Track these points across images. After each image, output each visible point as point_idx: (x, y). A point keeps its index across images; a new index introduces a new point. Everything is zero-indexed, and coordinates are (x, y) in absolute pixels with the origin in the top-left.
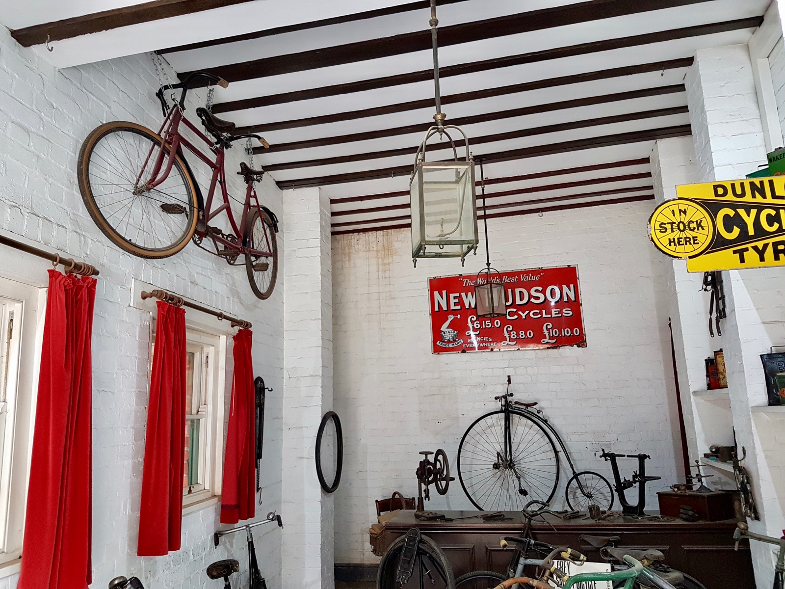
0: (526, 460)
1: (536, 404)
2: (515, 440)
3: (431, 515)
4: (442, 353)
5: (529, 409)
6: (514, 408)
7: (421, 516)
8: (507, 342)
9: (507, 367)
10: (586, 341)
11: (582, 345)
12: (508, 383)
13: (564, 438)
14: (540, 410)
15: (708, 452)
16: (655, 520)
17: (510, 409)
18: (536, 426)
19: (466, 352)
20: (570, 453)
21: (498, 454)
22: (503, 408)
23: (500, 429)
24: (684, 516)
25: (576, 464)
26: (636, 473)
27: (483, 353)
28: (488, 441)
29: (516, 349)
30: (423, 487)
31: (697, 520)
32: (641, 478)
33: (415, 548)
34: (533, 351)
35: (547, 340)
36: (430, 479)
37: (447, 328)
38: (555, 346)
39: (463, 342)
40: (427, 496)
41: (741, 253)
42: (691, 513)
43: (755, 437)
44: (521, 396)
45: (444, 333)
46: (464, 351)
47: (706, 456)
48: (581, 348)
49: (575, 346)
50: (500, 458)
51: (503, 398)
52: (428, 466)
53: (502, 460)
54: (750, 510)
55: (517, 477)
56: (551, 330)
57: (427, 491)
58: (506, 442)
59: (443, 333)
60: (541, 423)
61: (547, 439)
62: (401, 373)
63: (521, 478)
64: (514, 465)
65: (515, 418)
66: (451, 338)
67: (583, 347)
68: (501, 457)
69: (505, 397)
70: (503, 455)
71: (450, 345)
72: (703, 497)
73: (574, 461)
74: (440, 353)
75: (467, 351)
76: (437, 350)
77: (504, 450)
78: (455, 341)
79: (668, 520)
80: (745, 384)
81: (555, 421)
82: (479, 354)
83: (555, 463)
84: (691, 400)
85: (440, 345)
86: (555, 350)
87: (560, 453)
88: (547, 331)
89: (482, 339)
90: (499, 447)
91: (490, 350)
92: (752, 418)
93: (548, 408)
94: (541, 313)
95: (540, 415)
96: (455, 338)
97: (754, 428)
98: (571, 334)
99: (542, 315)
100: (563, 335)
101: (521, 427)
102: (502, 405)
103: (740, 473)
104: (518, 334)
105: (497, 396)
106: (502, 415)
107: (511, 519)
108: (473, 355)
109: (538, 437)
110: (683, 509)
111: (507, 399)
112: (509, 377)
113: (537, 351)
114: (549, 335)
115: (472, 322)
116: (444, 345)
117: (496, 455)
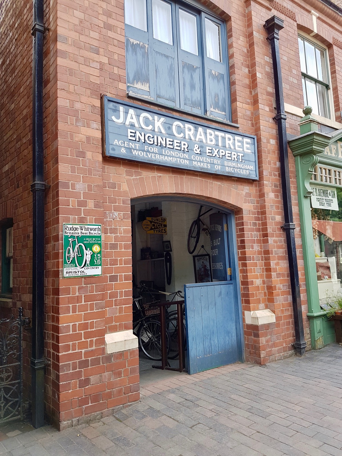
41: (154, 231)
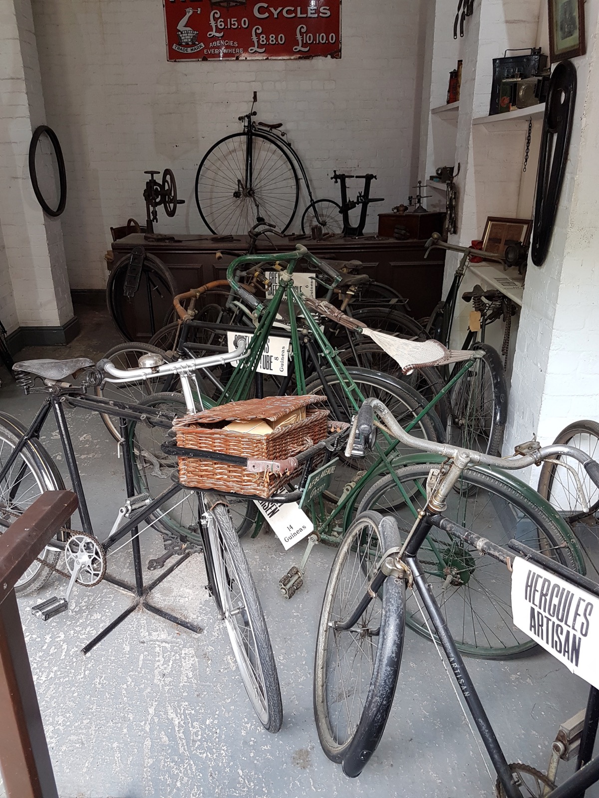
0: (267, 188)
1: (280, 125)
2: (257, 167)
3: (160, 237)
4: (179, 60)
5: (274, 131)
6: (257, 129)
7: (149, 238)
8: (255, 49)
9: (254, 81)
10: (340, 51)
11: (336, 56)
12: (253, 100)
13: (306, 164)
14: (285, 132)
15: (435, 174)
16: (371, 240)
17: (253, 131)
18: (280, 151)
19: (207, 60)
20: (311, 181)
21: (239, 181)
22: (246, 130)
23: (241, 155)
24: (397, 235)
25: (315, 192)
26: (360, 194)
27: (227, 62)
28: (230, 168)
29: (265, 58)
30: (151, 209)
31: (407, 239)
32: (365, 199)
33: (141, 265)
34: (283, 61)
35: (299, 48)
36: (158, 200)
37: (185, 26)
38: (306, 56)
39: (204, 46)
40: (155, 218)
42: (403, 232)
43: (470, 151)
44: (265, 116)
45: (182, 33)
46: (205, 59)
47: (432, 178)
48: (335, 59)
49: (329, 56)
50: (240, 186)
51: (246, 118)
52: (155, 187)
53: (243, 188)
54: (452, 225)
55: (256, 205)
56: (305, 35)
57: (155, 213)
58: (247, 170)
59: (180, 33)
60: (285, 148)
61: (290, 165)
62: (131, 85)
63: (260, 206)
64: (254, 193)
65: (259, 142)
66: (190, 40)
67: (337, 58)
68: (242, 185)
69: (248, 117)
70: (243, 182)
71: (189, 50)
72: (418, 216)
73: (314, 189)
74: (177, 60)
75: (209, 59)
76: (174, 56)
77: (245, 178)
78: (194, 44)
79: (382, 240)
80: (473, 93)
81: (299, 146)
82: (223, 63)
83: (295, 191)
84: (428, 118)
85: (176, 49)
86: (307, 62)
87: (301, 181)
88: (301, 35)
89: (226, 43)
90: (241, 174)
91: (235, 58)
92: (471, 131)
93: (294, 131)
94: (295, 11)
95: (284, 138)
96: (194, 41)
97: (471, 142)
98: (326, 41)
99: (296, 14)
100: (318, 42)
101: (265, 152)
102: (245, 126)
103: (451, 189)
104: (267, 39)
105: (241, 116)
106: (244, 138)
107: (239, 240)
108: (216, 64)
109: (280, 163)
110: (397, 228)
111: (250, 119)
112: (255, 93)
113: (288, 61)
114: (302, 40)
115: (216, 19)
116: (181, 49)
117: (237, 183)
